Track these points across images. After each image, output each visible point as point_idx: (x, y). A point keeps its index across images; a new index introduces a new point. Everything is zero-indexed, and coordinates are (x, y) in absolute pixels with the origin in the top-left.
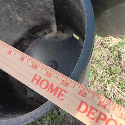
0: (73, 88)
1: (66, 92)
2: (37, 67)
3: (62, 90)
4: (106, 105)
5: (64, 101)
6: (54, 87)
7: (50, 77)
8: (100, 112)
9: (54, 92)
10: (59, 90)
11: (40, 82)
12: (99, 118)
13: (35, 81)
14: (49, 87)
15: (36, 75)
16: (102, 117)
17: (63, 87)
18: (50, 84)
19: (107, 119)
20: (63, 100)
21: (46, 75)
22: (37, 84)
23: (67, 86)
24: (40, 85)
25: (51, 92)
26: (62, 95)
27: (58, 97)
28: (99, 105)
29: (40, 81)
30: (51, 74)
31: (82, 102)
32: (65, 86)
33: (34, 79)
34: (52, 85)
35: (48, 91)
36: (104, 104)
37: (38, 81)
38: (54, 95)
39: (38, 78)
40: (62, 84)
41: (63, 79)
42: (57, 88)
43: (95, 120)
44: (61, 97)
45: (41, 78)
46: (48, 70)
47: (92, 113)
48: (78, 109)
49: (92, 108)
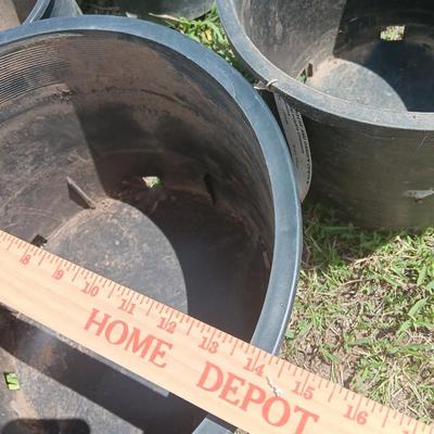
0: (188, 334)
1: (170, 346)
2: (97, 293)
3: (161, 342)
4: (262, 367)
5: (166, 367)
6: (142, 338)
7: (130, 312)
8: (250, 384)
9: (139, 352)
10: (155, 343)
11: (105, 327)
12: (248, 399)
13: (94, 328)
14: (128, 338)
15: (95, 312)
16: (256, 395)
17: (163, 334)
18: (131, 331)
19: (267, 399)
20: (163, 366)
21: (121, 308)
22: (98, 333)
23: (172, 332)
24: (107, 337)
25: (135, 349)
26: (162, 354)
27: (152, 359)
28: (247, 368)
29: (107, 324)
30: (134, 305)
31: (209, 366)
32: (168, 330)
33: (91, 320)
34: (137, 332)
35: (126, 348)
36: (259, 363)
37: (101, 326)
38: (143, 355)
39: (100, 317)
40: (160, 327)
41: (163, 315)
42: (149, 339)
43: (240, 404)
44: (158, 360)
45: (107, 317)
46: (124, 297)
47: (231, 389)
48: (201, 384)
49: (232, 377)
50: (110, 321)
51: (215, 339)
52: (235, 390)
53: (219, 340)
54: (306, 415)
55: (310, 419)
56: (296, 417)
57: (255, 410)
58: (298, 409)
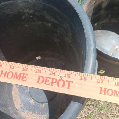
0: (32, 70)
1: (27, 75)
2: (2, 66)
3: (24, 74)
4: (55, 73)
6: (18, 74)
7: (13, 68)
8: (52, 78)
9: (18, 78)
10: (22, 75)
12: (52, 82)
14: (14, 75)
15: (2, 71)
16: (54, 81)
17: (24, 72)
18: (14, 74)
19: (58, 81)
20: (26, 80)
21: (10, 68)
22: (4, 77)
23: (27, 71)
24: (7, 77)
25: (17, 78)
26: (25, 77)
27: (22, 79)
28: (51, 74)
29: (7, 74)
30: (14, 66)
31: (39, 77)
32: (25, 71)
33: (2, 74)
34: (16, 73)
35: (14, 78)
37: (5, 74)
38: (19, 79)
39: (4, 72)
40: (23, 70)
41: (23, 67)
42: (20, 74)
43: (50, 84)
44: (24, 79)
46: (11, 65)
47: (47, 81)
48: (38, 82)
49: (47, 78)
50: (7, 72)
51: (40, 69)
52: (48, 81)
53: (41, 69)
54: (69, 82)
55: (71, 83)
56: (67, 84)
57: (55, 85)
58: (67, 81)
